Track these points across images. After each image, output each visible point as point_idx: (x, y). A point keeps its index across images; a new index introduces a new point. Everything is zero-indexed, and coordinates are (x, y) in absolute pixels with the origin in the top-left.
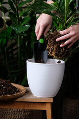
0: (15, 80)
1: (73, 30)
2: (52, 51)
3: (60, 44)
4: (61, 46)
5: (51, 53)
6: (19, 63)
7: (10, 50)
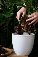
0: (5, 46)
1: (36, 14)
2: (24, 27)
3: (29, 23)
4: (29, 24)
5: (24, 29)
6: (7, 35)
7: (2, 28)
